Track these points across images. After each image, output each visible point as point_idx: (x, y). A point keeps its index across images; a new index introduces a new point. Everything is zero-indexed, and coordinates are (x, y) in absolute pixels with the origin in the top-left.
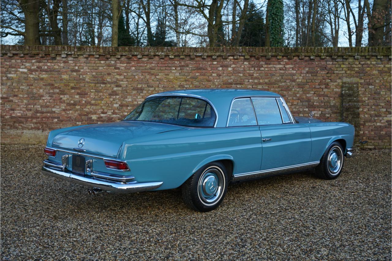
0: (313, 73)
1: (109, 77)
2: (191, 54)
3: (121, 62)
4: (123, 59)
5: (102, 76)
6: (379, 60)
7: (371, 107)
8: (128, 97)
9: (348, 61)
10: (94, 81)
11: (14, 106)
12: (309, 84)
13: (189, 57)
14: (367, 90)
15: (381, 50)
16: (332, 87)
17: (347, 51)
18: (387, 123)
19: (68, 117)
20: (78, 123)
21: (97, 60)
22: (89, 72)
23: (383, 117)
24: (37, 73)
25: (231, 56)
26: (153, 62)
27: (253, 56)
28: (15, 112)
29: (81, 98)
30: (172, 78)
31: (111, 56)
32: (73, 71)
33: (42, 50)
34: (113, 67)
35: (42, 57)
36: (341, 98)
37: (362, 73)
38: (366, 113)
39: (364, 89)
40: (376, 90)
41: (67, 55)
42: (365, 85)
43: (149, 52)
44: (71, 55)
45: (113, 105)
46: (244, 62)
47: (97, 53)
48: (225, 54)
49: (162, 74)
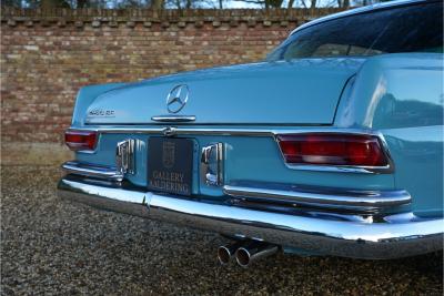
1: (166, 58)
3: (185, 34)
5: (155, 57)
10: (143, 64)
11: (17, 106)
21: (147, 30)
22: (135, 50)
24: (54, 52)
26: (238, 33)
28: (20, 114)
31: (170, 23)
32: (110, 48)
33: (62, 15)
34: (174, 42)
35: (62, 27)
41: (102, 22)
44: (107, 22)
47: (149, 19)
49: (251, 51)
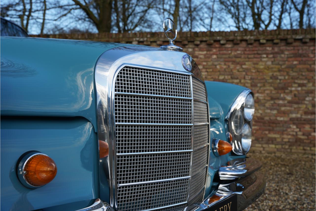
2: (289, 37)
4: (203, 45)
13: (285, 42)
30: (262, 67)
43: (234, 36)
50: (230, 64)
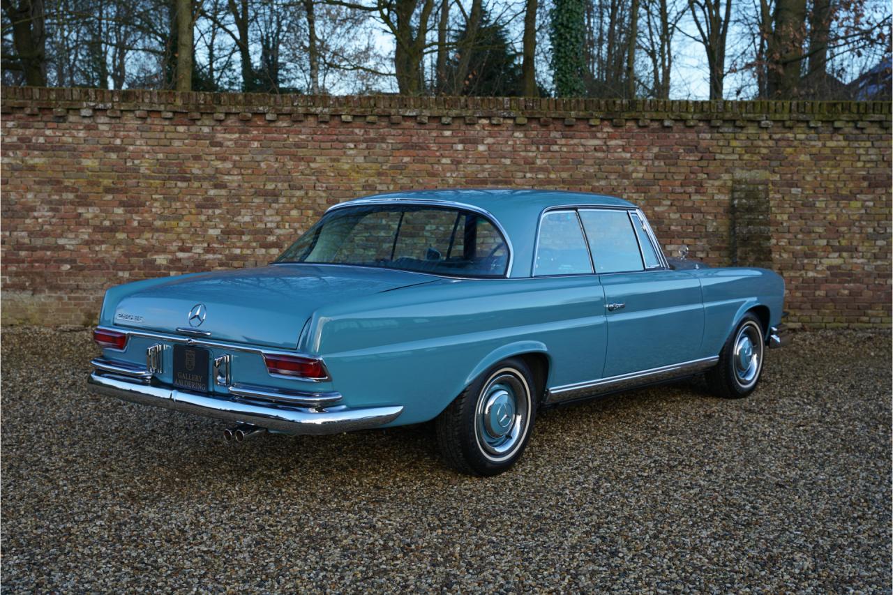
0: (669, 159)
1: (196, 166)
2: (393, 111)
3: (225, 130)
4: (231, 121)
5: (180, 163)
6: (813, 131)
7: (795, 237)
8: (243, 211)
9: (745, 131)
10: (161, 173)
12: (660, 183)
13: (386, 120)
14: (786, 198)
15: (816, 108)
16: (710, 191)
17: (744, 110)
18: (828, 272)
19: (98, 260)
20: (120, 274)
21: (167, 123)
22: (148, 152)
23: (821, 258)
24: (19, 153)
25: (484, 118)
26: (303, 130)
27: (535, 118)
29: (129, 215)
30: (346, 167)
31: (202, 114)
32: (109, 148)
33: (32, 98)
34: (208, 142)
35: (32, 115)
36: (730, 216)
37: (776, 159)
38: (784, 249)
39: (780, 196)
40: (807, 197)
41: (95, 110)
42: (782, 186)
43: (293, 105)
44: (105, 110)
45: (207, 231)
46: (513, 131)
47: (169, 107)
48: (470, 112)
49: (323, 158)
50: (287, 159)
